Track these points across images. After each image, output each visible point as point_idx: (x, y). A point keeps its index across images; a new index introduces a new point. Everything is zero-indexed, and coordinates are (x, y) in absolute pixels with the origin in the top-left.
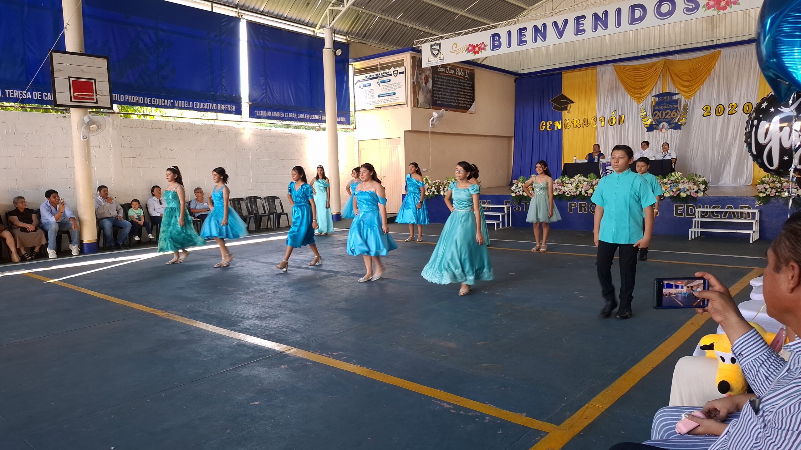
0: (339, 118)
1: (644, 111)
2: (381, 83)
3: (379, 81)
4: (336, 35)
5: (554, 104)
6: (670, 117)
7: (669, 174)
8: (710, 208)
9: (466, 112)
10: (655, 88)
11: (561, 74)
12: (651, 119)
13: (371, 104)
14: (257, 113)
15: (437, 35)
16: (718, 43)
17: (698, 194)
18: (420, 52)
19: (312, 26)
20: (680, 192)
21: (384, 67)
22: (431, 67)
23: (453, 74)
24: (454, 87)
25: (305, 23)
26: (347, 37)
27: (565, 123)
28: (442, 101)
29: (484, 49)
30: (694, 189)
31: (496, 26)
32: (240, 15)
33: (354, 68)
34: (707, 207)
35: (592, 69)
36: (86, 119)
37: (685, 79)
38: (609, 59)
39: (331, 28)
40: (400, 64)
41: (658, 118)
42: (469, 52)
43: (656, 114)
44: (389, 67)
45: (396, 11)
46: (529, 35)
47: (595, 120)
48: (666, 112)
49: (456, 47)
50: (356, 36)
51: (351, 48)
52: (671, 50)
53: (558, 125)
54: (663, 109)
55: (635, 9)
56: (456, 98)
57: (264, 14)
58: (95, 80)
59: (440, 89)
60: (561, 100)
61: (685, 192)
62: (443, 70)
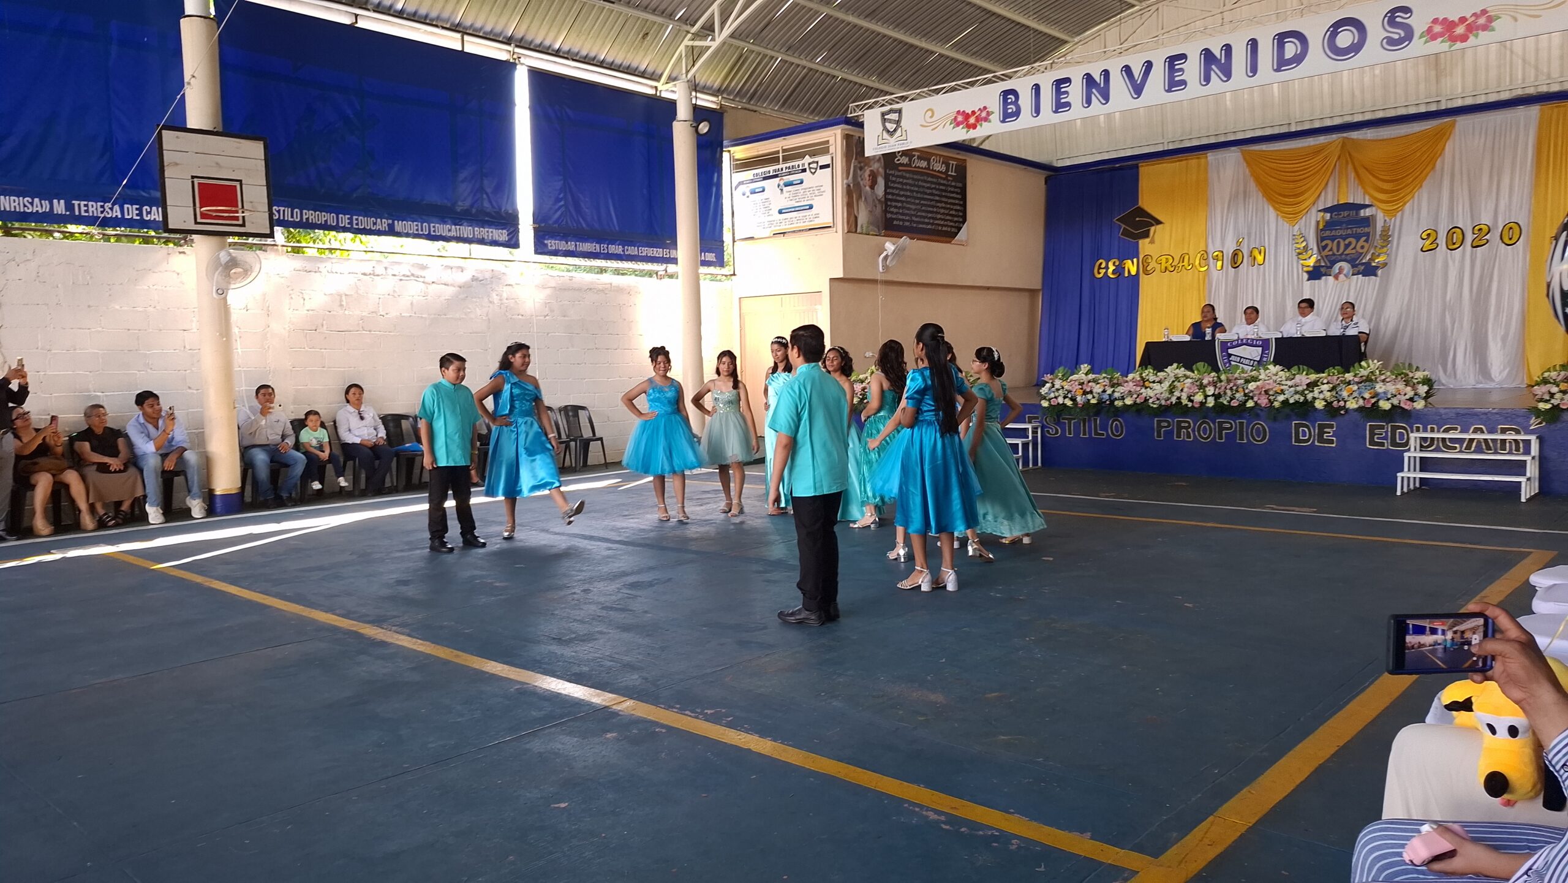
0: (703, 254)
1: (1303, 239)
2: (786, 186)
3: (782, 183)
4: (699, 95)
5: (1123, 226)
6: (1354, 251)
7: (1356, 365)
8: (1438, 431)
9: (949, 242)
10: (1323, 194)
11: (1137, 167)
12: (1315, 256)
13: (766, 226)
14: (549, 245)
15: (893, 94)
16: (1449, 106)
17: (1415, 404)
18: (861, 125)
19: (653, 77)
20: (1377, 402)
21: (791, 155)
22: (883, 154)
23: (925, 168)
24: (926, 194)
25: (639, 72)
26: (720, 97)
27: (1146, 265)
28: (903, 220)
29: (986, 119)
30: (1405, 394)
31: (1011, 75)
32: (515, 56)
33: (731, 158)
34: (1432, 430)
35: (1198, 158)
36: (224, 257)
37: (1381, 177)
38: (1232, 138)
39: (688, 81)
40: (823, 149)
41: (1331, 253)
42: (958, 124)
43: (1326, 245)
44: (801, 156)
45: (814, 48)
46: (1075, 92)
47: (1205, 257)
48: (1347, 242)
49: (931, 117)
50: (736, 96)
51: (727, 120)
52: (1355, 120)
53: (1131, 267)
54: (1341, 237)
55: (1286, 40)
56: (930, 215)
57: (561, 54)
58: (240, 181)
59: (898, 198)
60: (1137, 219)
61: (1388, 399)
62: (905, 160)
